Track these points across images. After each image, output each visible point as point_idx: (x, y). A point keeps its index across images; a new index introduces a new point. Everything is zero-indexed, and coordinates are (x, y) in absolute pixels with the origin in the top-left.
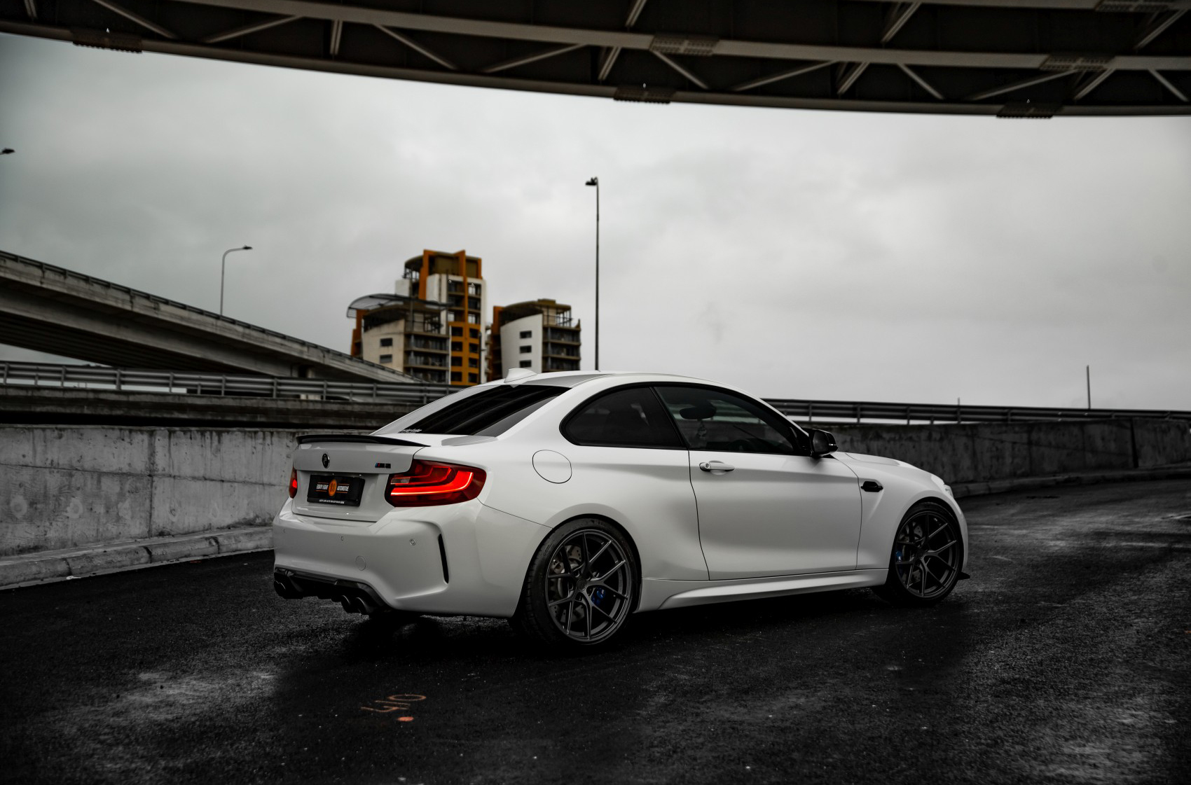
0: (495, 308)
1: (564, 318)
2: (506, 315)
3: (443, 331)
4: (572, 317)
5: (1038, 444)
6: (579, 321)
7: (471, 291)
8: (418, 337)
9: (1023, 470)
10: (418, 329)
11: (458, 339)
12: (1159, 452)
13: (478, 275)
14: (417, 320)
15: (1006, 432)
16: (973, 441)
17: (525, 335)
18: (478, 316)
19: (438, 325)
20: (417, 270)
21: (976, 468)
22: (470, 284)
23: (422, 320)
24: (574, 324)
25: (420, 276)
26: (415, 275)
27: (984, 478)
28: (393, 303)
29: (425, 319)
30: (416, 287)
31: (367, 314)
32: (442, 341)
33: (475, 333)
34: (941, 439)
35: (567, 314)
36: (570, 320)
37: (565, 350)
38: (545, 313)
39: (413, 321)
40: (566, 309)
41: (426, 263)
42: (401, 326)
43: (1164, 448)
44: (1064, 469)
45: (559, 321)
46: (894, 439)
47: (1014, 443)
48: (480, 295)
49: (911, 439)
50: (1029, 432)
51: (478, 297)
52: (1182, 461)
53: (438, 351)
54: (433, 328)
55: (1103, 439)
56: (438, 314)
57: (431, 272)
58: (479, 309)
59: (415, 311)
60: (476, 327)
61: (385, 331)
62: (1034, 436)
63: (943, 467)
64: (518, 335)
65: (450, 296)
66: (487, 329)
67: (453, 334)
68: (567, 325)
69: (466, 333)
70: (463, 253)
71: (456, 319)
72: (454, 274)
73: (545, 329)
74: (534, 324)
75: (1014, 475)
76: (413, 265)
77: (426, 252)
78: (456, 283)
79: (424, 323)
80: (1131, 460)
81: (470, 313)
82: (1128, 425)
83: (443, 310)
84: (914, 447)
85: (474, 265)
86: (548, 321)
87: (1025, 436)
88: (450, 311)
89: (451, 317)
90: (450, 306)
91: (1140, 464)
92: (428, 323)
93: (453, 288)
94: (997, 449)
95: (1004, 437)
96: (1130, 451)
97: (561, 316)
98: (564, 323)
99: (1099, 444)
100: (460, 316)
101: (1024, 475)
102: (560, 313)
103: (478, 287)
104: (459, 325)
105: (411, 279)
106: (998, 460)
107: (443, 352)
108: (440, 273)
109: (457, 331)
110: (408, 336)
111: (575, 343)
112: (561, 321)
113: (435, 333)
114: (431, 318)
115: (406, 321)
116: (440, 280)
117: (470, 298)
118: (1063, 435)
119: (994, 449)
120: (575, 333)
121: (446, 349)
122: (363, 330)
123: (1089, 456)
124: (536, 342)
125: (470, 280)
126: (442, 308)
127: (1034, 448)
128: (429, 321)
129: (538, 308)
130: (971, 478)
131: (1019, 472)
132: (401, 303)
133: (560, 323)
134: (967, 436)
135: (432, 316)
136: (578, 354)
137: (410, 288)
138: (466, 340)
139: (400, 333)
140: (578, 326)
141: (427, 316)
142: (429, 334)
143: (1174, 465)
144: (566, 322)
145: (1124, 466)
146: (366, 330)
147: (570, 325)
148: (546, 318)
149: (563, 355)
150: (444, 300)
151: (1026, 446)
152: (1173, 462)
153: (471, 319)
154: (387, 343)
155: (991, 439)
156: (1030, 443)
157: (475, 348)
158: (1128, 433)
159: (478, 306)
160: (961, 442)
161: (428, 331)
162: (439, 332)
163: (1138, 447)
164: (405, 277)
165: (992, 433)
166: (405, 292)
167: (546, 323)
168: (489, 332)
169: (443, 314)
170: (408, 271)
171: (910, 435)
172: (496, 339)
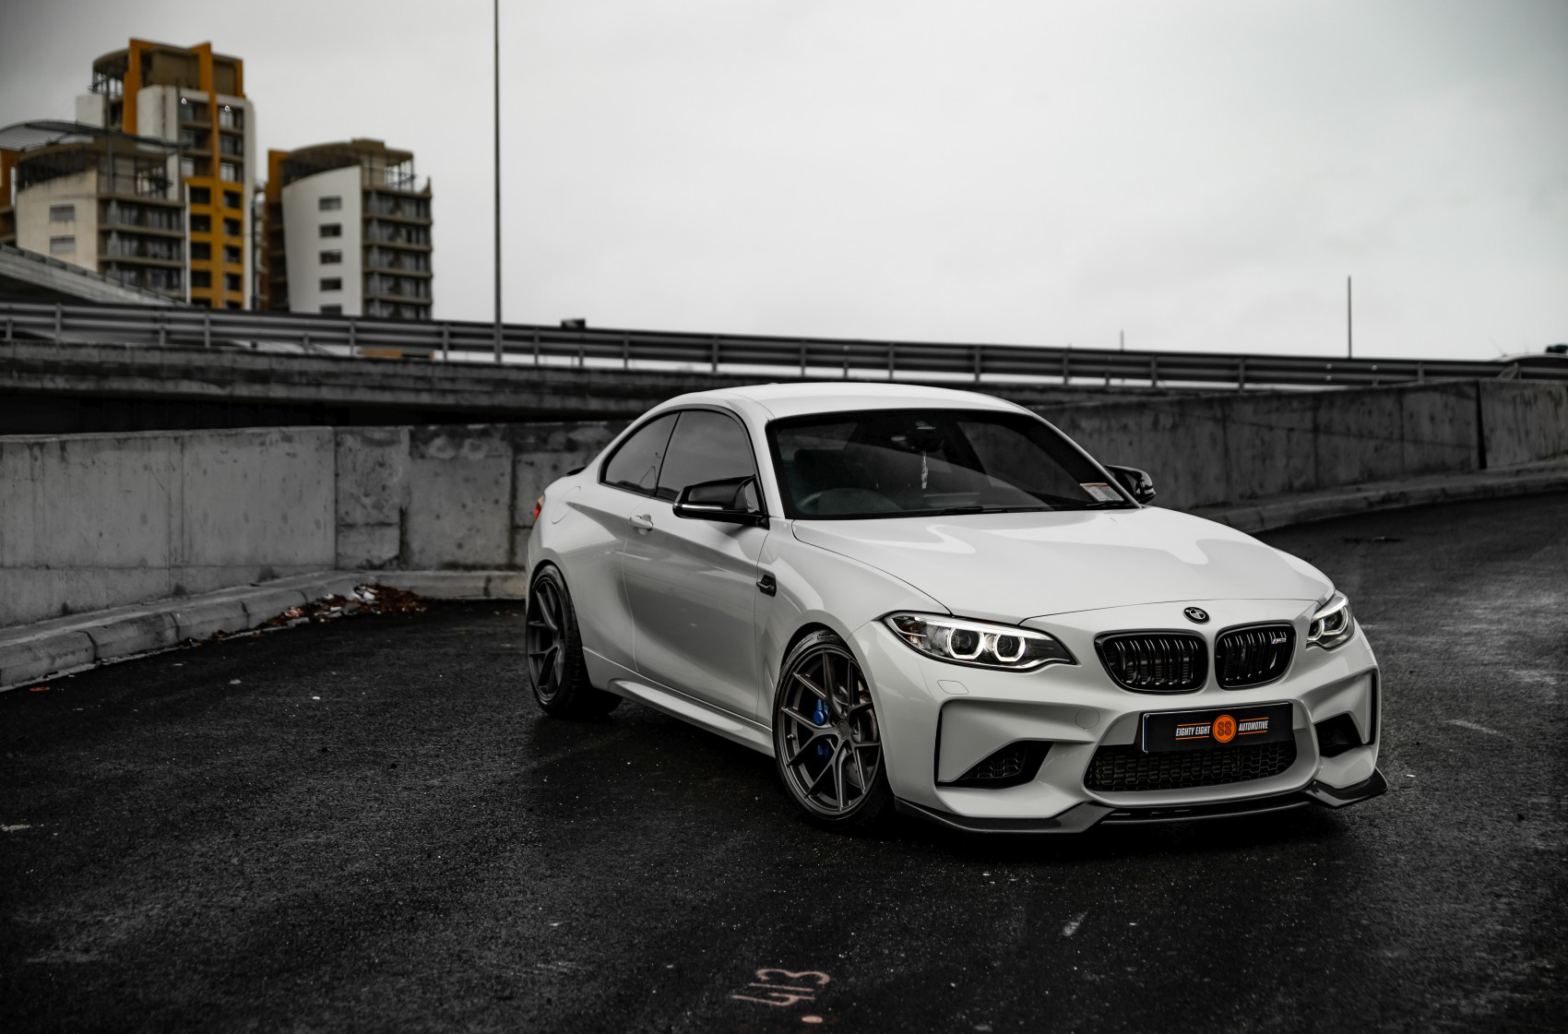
0: (273, 156)
1: (400, 174)
2: (294, 166)
3: (173, 194)
4: (417, 171)
5: (1329, 431)
6: (429, 181)
7: (225, 120)
8: (123, 204)
9: (1304, 479)
10: (123, 190)
11: (202, 210)
12: (1520, 441)
13: (237, 89)
14: (120, 172)
15: (1277, 410)
16: (1225, 428)
17: (328, 203)
18: (239, 168)
19: (162, 184)
20: (119, 77)
21: (1228, 479)
22: (221, 107)
23: (132, 173)
24: (419, 186)
25: (124, 89)
26: (116, 87)
27: (1242, 496)
28: (72, 139)
29: (137, 170)
30: (115, 109)
31: (22, 158)
32: (174, 211)
33: (234, 199)
34: (1174, 427)
35: (406, 167)
36: (412, 177)
37: (404, 232)
38: (367, 165)
39: (115, 175)
40: (405, 157)
41: (134, 64)
42: (90, 182)
43: (1527, 434)
44: (1371, 476)
45: (393, 178)
46: (1100, 432)
47: (1291, 430)
48: (242, 127)
49: (1125, 428)
50: (1315, 409)
51: (237, 131)
52: (1554, 455)
53: (165, 232)
54: (154, 187)
55: (1432, 419)
56: (162, 162)
57: (146, 83)
58: (242, 154)
59: (116, 155)
60: (235, 188)
61: (61, 191)
62: (1323, 417)
63: (1176, 478)
64: (316, 204)
65: (184, 128)
66: (257, 191)
67: (193, 200)
68: (406, 188)
69: (219, 199)
70: (207, 46)
71: (196, 173)
72: (190, 87)
73: (366, 194)
74: (346, 183)
75: (1289, 489)
76: (108, 67)
77: (134, 42)
78: (197, 106)
79: (136, 179)
80: (1474, 455)
81: (223, 160)
82: (1472, 392)
83: (172, 154)
84: (1131, 444)
85: (229, 71)
86: (371, 179)
87: (1309, 416)
88: (185, 156)
89: (188, 168)
90: (187, 146)
91: (1490, 462)
92: (143, 179)
93: (190, 112)
94: (1263, 442)
95: (1274, 418)
96: (1474, 440)
97: (396, 169)
98: (400, 183)
99: (1426, 428)
100: (203, 165)
101: (1308, 489)
102: (392, 165)
103: (238, 113)
104: (202, 182)
105: (107, 94)
106: (1264, 461)
107: (175, 233)
108: (163, 83)
109: (200, 195)
110: (104, 203)
111: (422, 221)
112: (396, 179)
113: (157, 198)
114: (150, 170)
115: (100, 173)
116: (164, 98)
117: (223, 133)
118: (1370, 413)
119: (1258, 442)
120: (424, 200)
121: (180, 226)
122: (13, 189)
123: (1410, 449)
124: (350, 217)
125: (221, 99)
126: (169, 151)
127: (1323, 439)
128: (146, 174)
129: (353, 155)
130: (1220, 498)
131: (1297, 483)
132: (89, 140)
133: (394, 184)
134: (1214, 419)
135: (150, 164)
136: (428, 241)
137: (105, 112)
138: (218, 209)
139: (89, 197)
140: (428, 189)
141: (141, 164)
142: (146, 199)
143: (1542, 464)
144: (405, 182)
145: (1464, 468)
146: (21, 186)
147: (412, 186)
148: (367, 174)
149: (400, 242)
150: (172, 135)
151: (1310, 436)
152: (1540, 458)
153: (226, 174)
154: (63, 213)
155: (1253, 424)
156: (1316, 430)
157: (234, 227)
158: (1472, 406)
159: (239, 148)
160: (1206, 429)
161: (143, 193)
162: (165, 196)
163: (1486, 432)
164: (94, 88)
165: (1255, 412)
166: (96, 119)
167: (367, 183)
168: (261, 198)
169: (173, 163)
170: (100, 78)
171: (1124, 420)
172: (274, 210)
